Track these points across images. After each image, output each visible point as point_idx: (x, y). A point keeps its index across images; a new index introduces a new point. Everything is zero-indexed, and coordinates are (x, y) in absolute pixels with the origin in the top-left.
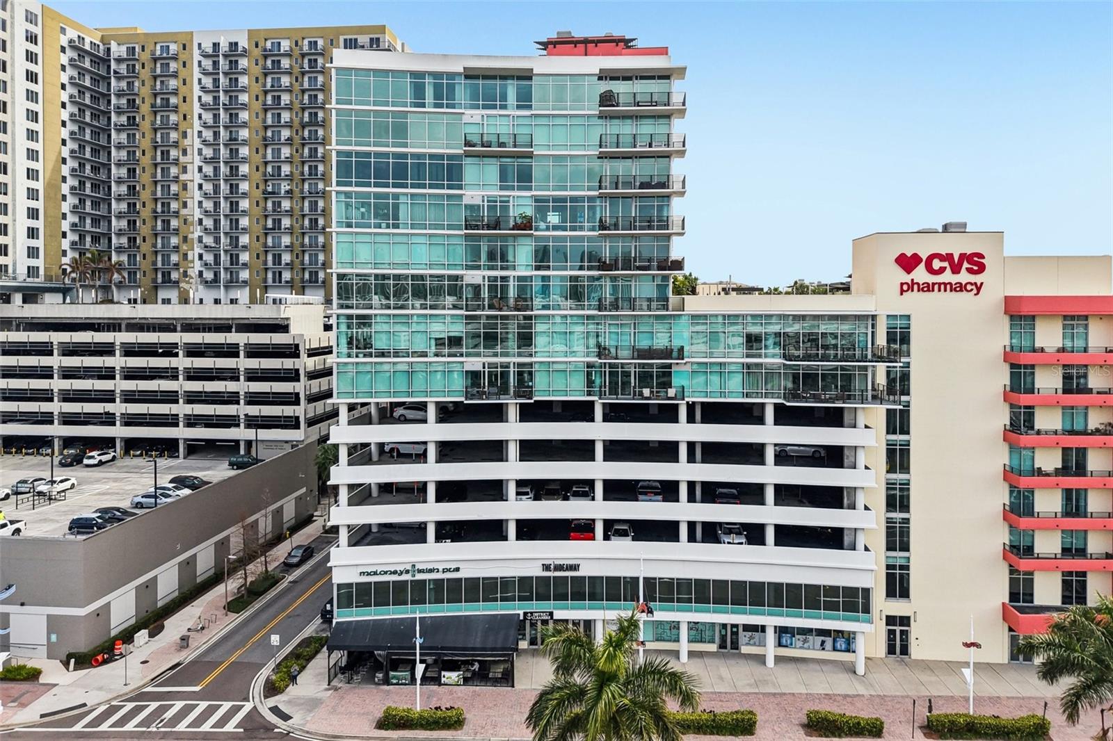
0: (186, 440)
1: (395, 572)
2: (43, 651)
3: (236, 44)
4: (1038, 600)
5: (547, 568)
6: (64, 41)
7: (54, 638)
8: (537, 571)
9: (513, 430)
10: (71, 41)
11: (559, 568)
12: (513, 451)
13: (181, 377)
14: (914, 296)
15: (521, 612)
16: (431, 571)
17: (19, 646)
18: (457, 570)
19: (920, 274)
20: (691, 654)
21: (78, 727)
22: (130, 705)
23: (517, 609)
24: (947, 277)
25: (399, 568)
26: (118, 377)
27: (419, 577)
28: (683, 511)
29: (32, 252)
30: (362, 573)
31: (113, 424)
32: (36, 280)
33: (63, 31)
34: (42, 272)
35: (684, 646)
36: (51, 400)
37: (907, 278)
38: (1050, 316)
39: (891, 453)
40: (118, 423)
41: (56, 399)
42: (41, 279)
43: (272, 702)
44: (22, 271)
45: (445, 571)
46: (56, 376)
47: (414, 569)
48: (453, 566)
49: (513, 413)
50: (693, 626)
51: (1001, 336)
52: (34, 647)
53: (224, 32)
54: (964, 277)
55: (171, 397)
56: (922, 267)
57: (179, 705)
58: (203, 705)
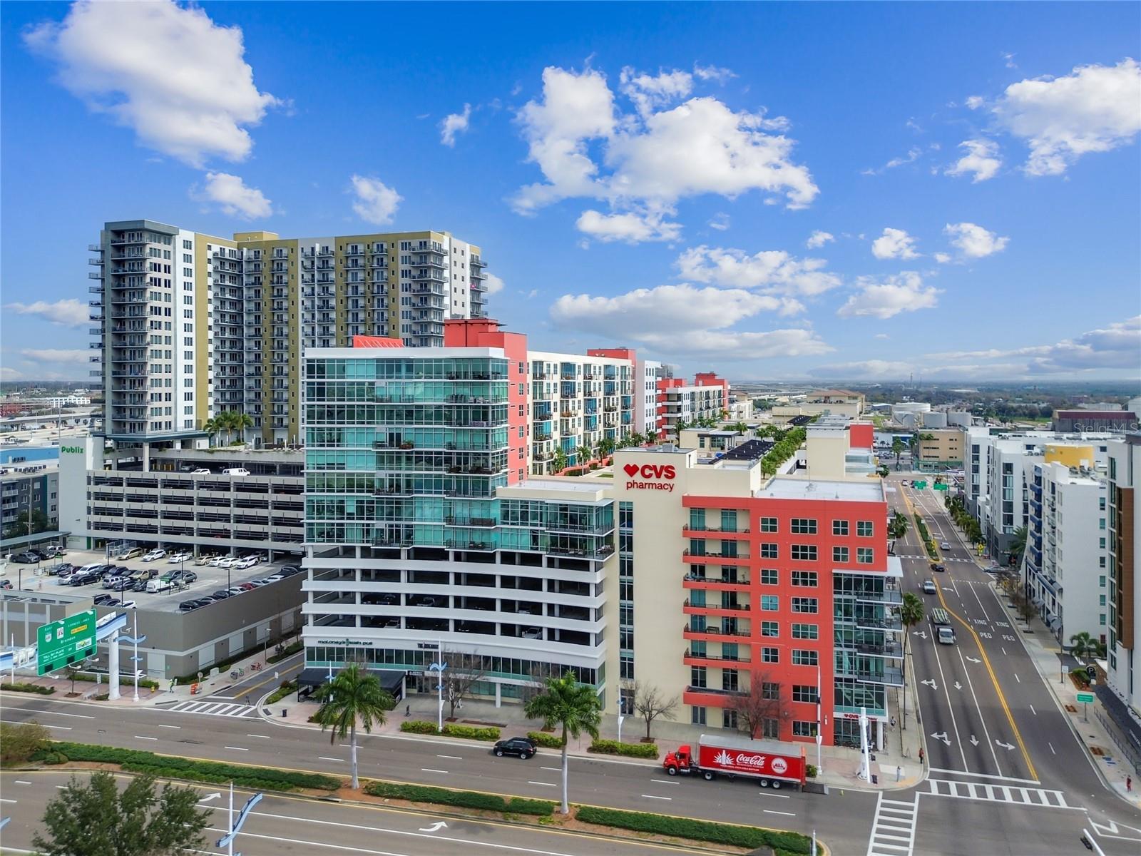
0: (273, 550)
1: (337, 643)
2: (164, 674)
3: (327, 248)
4: (709, 686)
5: (420, 646)
6: (210, 255)
7: (168, 667)
8: (415, 648)
9: (405, 565)
10: (215, 254)
11: (427, 646)
12: (403, 576)
13: (270, 507)
14: (635, 491)
15: (406, 671)
16: (357, 643)
17: (152, 671)
18: (371, 643)
19: (638, 478)
20: (503, 703)
21: (171, 710)
22: (198, 703)
23: (404, 669)
24: (654, 480)
25: (340, 640)
26: (232, 505)
27: (351, 646)
28: (497, 617)
29: (188, 410)
30: (319, 642)
31: (229, 537)
32: (190, 429)
33: (209, 248)
34: (194, 424)
35: (498, 698)
36: (192, 519)
37: (630, 479)
38: (713, 508)
39: (622, 588)
40: (232, 537)
41: (195, 519)
42: (194, 429)
43: (265, 707)
44: (180, 424)
45: (364, 644)
46: (195, 503)
47: (348, 642)
48: (369, 642)
49: (404, 555)
50: (503, 686)
51: (685, 518)
52: (159, 672)
53: (318, 240)
54: (663, 480)
55: (263, 521)
56: (639, 474)
57: (221, 704)
58: (232, 705)
